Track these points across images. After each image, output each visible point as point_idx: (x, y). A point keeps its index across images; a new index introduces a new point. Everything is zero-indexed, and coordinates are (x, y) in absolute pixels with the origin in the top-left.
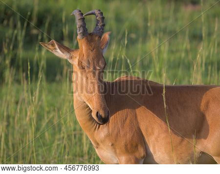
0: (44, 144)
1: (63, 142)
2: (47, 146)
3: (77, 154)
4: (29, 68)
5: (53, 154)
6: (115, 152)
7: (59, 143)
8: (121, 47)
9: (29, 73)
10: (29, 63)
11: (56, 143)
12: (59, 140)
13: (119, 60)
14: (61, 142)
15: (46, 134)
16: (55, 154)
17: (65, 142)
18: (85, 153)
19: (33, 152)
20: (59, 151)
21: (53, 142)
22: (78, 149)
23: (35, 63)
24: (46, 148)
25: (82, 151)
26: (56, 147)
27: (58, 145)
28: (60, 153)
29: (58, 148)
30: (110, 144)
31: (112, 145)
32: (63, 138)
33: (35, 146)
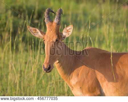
0: (42, 87)
1: (53, 86)
2: (43, 88)
3: (61, 93)
4: (33, 43)
5: (47, 93)
6: (82, 92)
7: (50, 86)
8: (86, 30)
9: (33, 45)
10: (33, 40)
11: (49, 86)
12: (50, 85)
13: (85, 38)
14: (52, 86)
15: (43, 81)
16: (48, 93)
17: (54, 86)
18: (66, 93)
19: (35, 92)
20: (51, 91)
21: (47, 86)
22: (62, 90)
23: (36, 40)
24: (43, 89)
25: (64, 91)
26: (49, 89)
27: (50, 88)
28: (51, 92)
29: (50, 89)
30: (79, 87)
31: (80, 88)
32: (53, 83)
33: (36, 88)
